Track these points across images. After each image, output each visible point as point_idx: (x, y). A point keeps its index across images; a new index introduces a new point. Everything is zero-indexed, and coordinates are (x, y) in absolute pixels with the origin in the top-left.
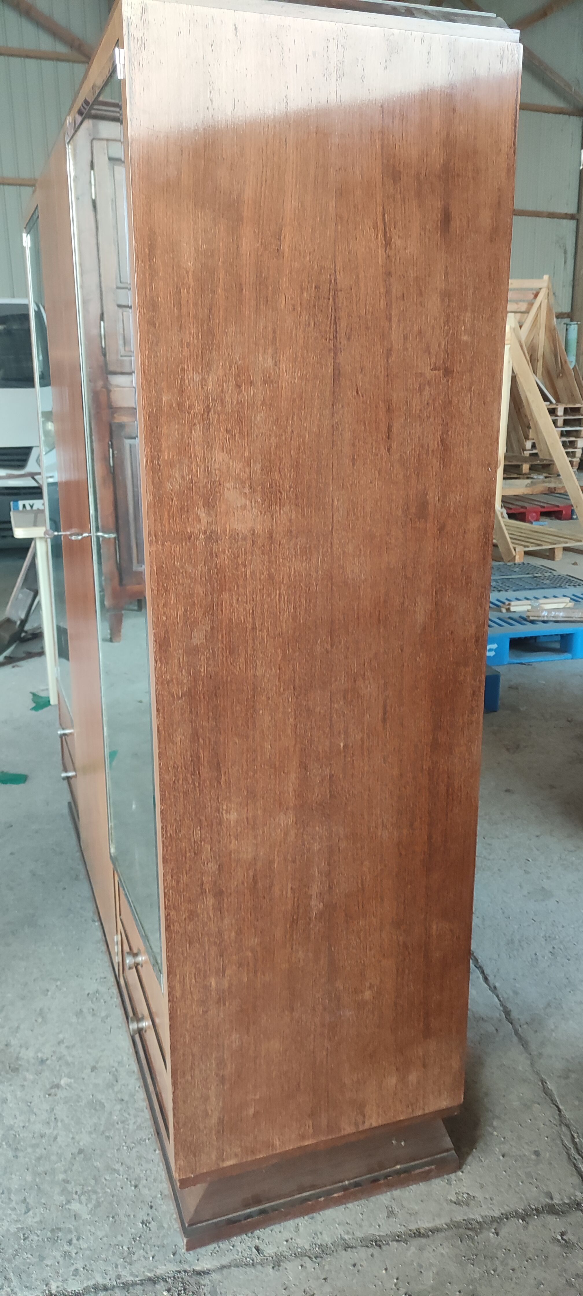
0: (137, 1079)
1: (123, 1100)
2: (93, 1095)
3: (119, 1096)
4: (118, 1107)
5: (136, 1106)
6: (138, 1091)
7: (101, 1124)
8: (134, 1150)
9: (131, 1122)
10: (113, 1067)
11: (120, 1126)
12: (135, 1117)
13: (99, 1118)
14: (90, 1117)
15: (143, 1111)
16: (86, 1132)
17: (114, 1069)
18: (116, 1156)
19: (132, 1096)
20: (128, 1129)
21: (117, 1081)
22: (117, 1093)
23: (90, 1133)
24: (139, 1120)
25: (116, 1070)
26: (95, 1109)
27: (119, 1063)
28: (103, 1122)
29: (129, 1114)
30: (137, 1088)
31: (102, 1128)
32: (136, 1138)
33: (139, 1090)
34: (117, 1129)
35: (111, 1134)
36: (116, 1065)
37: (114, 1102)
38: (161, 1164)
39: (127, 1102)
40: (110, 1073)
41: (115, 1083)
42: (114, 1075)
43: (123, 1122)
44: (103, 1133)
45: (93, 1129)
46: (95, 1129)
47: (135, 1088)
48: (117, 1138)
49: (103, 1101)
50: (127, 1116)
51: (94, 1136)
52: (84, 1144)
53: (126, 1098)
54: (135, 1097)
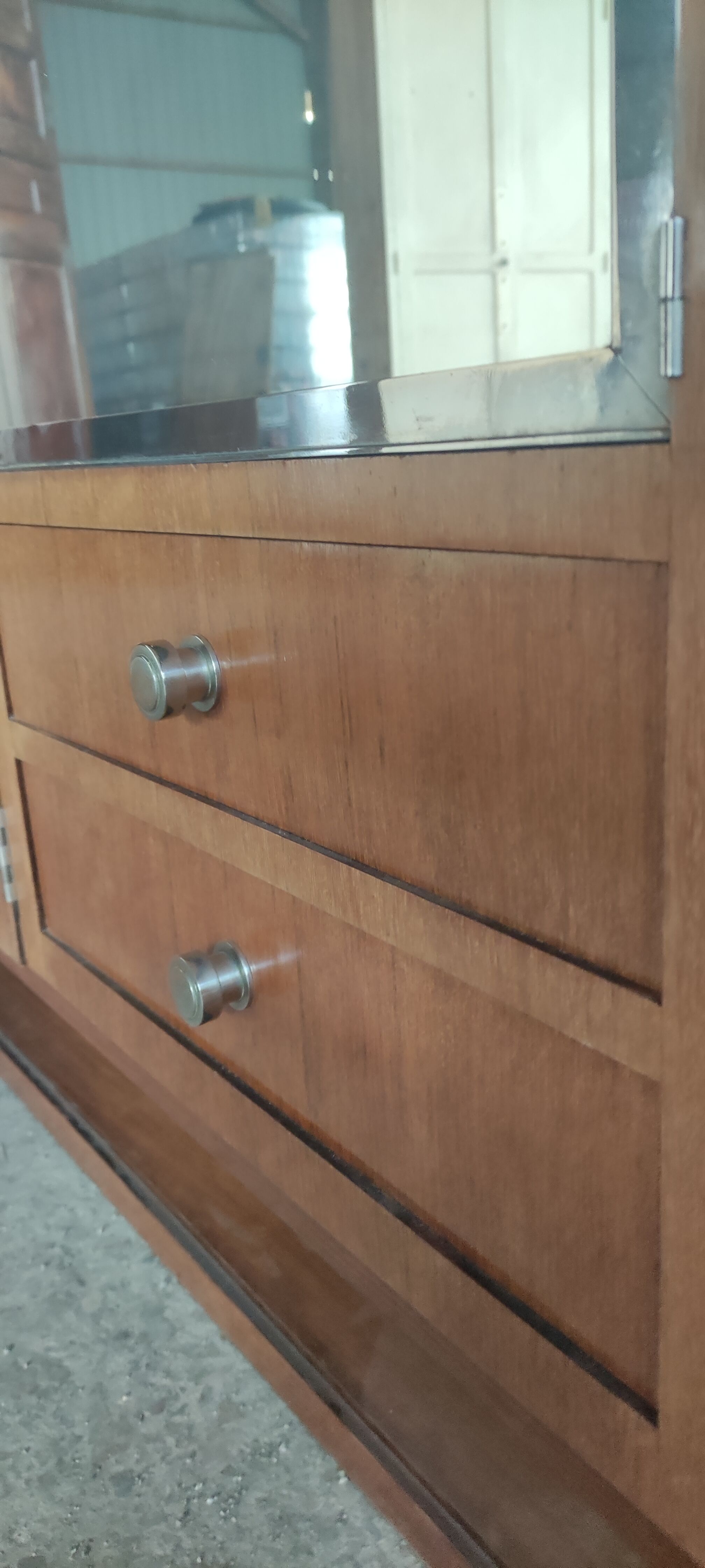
0: (149, 1259)
1: (126, 1335)
2: (11, 1347)
3: (107, 1323)
4: (120, 1361)
5: (183, 1339)
6: (168, 1295)
7: (79, 1438)
8: (251, 1498)
9: (192, 1397)
10: (52, 1245)
11: (154, 1424)
12: (198, 1376)
13: (63, 1420)
14: (26, 1424)
15: (213, 1351)
16: (28, 1482)
17: (57, 1251)
18: (187, 1543)
19: (155, 1312)
20: (190, 1427)
21: (82, 1283)
22: (96, 1318)
23: (46, 1482)
24: (217, 1384)
25: (67, 1251)
26: (34, 1390)
27: (68, 1229)
28: (82, 1429)
29: (168, 1374)
30: (162, 1285)
31: (86, 1451)
32: (234, 1452)
33: (170, 1288)
34: (148, 1439)
35: (131, 1460)
36: (58, 1236)
37: (100, 1348)
38: (381, 1524)
39: (144, 1337)
40: (47, 1264)
41: (76, 1289)
42: (61, 1267)
43: (159, 1407)
44: (97, 1466)
45: (52, 1463)
46: (60, 1462)
47: (155, 1286)
48: (160, 1471)
49: (53, 1355)
50: (167, 1382)
51: (66, 1489)
52: (35, 1537)
53: (137, 1325)
54: (168, 1313)
